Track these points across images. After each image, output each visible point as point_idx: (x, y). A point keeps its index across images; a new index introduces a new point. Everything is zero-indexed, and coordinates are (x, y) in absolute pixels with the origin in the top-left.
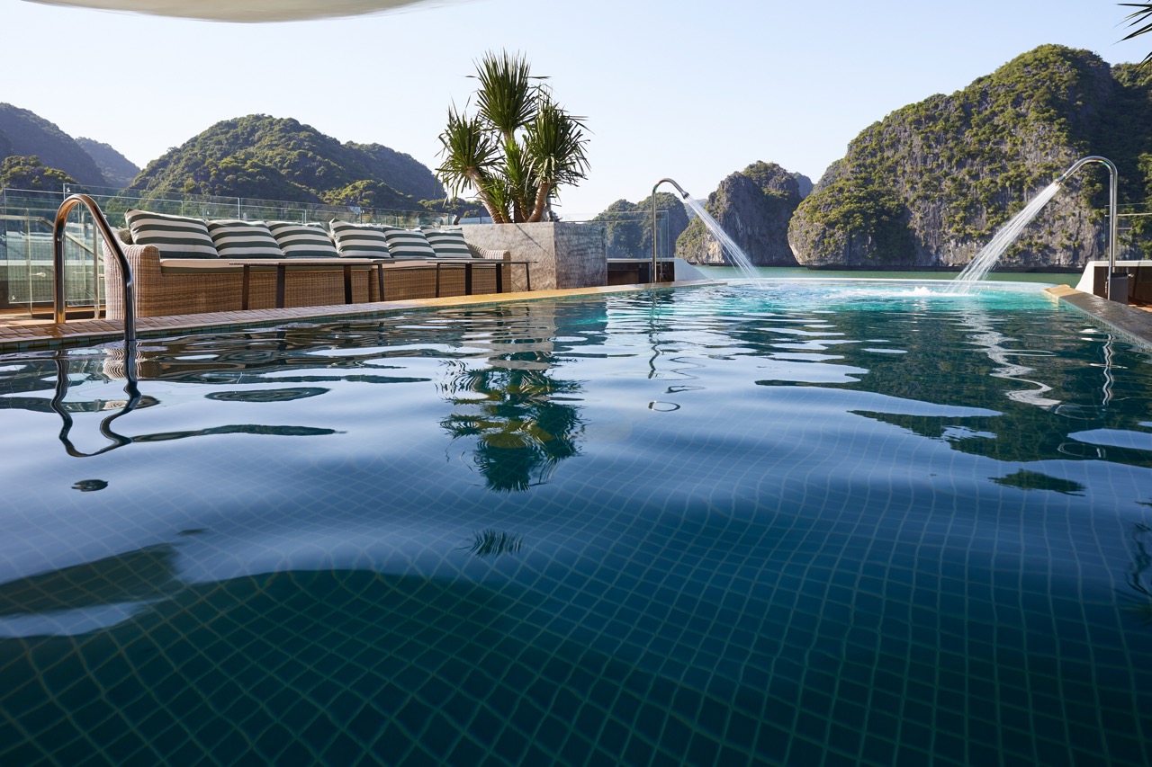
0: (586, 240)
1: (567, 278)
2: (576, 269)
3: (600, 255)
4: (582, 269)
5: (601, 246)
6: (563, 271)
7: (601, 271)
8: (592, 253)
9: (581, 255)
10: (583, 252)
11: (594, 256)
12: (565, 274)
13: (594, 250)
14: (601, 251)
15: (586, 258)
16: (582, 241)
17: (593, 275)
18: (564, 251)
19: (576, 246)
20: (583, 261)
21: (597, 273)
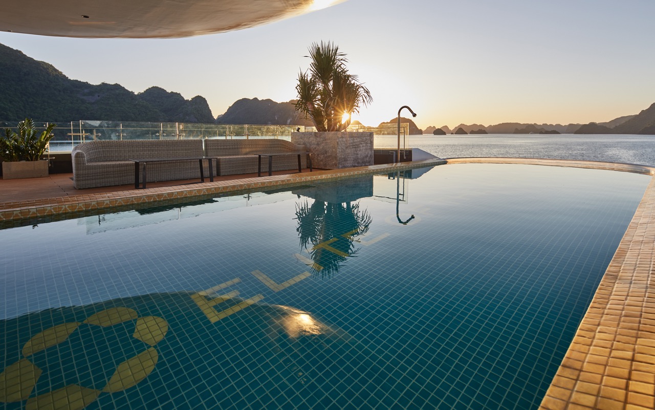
0: (359, 140)
1: (345, 160)
2: (352, 155)
3: (369, 147)
4: (355, 155)
5: (369, 142)
6: (343, 157)
7: (369, 155)
8: (363, 146)
9: (355, 148)
10: (356, 146)
11: (364, 148)
12: (344, 158)
13: (364, 145)
14: (369, 145)
15: (358, 149)
16: (356, 141)
17: (363, 158)
18: (343, 146)
19: (352, 143)
20: (356, 151)
21: (367, 156)
